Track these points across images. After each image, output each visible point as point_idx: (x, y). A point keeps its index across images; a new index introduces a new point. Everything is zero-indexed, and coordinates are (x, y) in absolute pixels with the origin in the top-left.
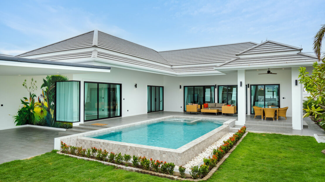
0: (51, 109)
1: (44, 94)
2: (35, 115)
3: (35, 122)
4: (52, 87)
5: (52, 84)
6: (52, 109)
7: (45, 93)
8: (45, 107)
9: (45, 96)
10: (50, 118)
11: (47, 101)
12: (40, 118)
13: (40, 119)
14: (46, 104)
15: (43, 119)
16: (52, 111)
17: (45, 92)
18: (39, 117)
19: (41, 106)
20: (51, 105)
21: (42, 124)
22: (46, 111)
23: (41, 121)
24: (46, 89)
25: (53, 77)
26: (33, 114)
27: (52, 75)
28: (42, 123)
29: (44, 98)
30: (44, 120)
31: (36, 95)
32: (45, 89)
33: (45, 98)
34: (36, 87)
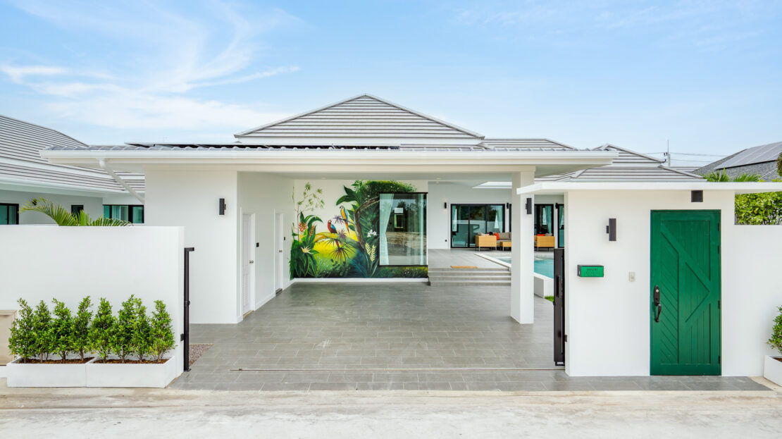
0: (367, 245)
1: (346, 216)
2: (316, 257)
3: (317, 272)
4: (370, 203)
5: (370, 198)
6: (370, 244)
7: (348, 214)
8: (348, 240)
9: (349, 219)
10: (364, 262)
11: (356, 229)
12: (333, 264)
13: (333, 265)
14: (353, 236)
15: (342, 264)
16: (371, 247)
17: (350, 212)
18: (332, 261)
19: (337, 240)
20: (369, 236)
21: (341, 274)
22: (353, 249)
23: (338, 269)
24: (353, 206)
25: (374, 185)
26: (311, 256)
27: (371, 181)
28: (340, 272)
29: (347, 224)
30: (347, 265)
31: (319, 217)
32: (349, 206)
33: (349, 224)
34: (322, 201)
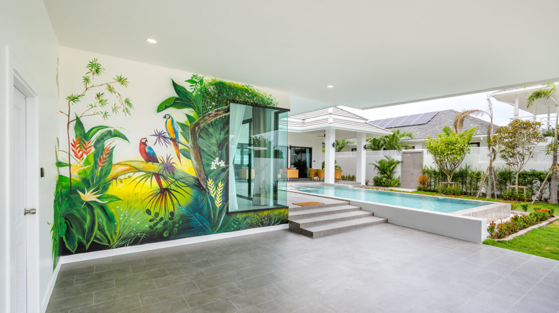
0: (210, 182)
1: (175, 132)
2: (112, 208)
3: (115, 238)
4: (216, 115)
5: (216, 107)
6: (215, 180)
7: (179, 130)
8: (177, 175)
9: (181, 139)
10: (205, 209)
11: (193, 157)
12: (151, 217)
13: (151, 221)
14: (187, 167)
15: (168, 216)
16: (217, 186)
17: (183, 126)
18: (148, 212)
19: (157, 175)
20: (213, 167)
21: (165, 235)
22: (188, 189)
23: (159, 226)
24: (188, 116)
25: (221, 87)
26: (103, 208)
27: (218, 79)
28: (165, 229)
29: (176, 146)
30: (176, 218)
31: (121, 131)
32: (181, 115)
33: (181, 147)
34: (127, 102)
